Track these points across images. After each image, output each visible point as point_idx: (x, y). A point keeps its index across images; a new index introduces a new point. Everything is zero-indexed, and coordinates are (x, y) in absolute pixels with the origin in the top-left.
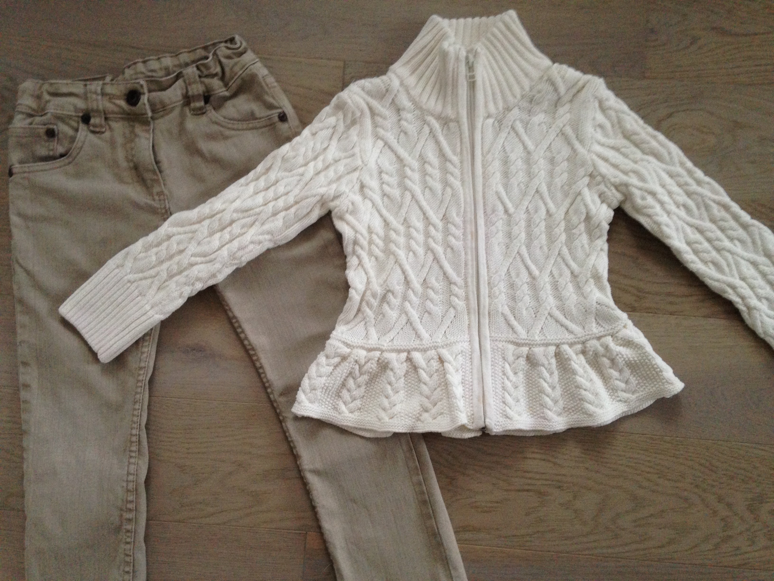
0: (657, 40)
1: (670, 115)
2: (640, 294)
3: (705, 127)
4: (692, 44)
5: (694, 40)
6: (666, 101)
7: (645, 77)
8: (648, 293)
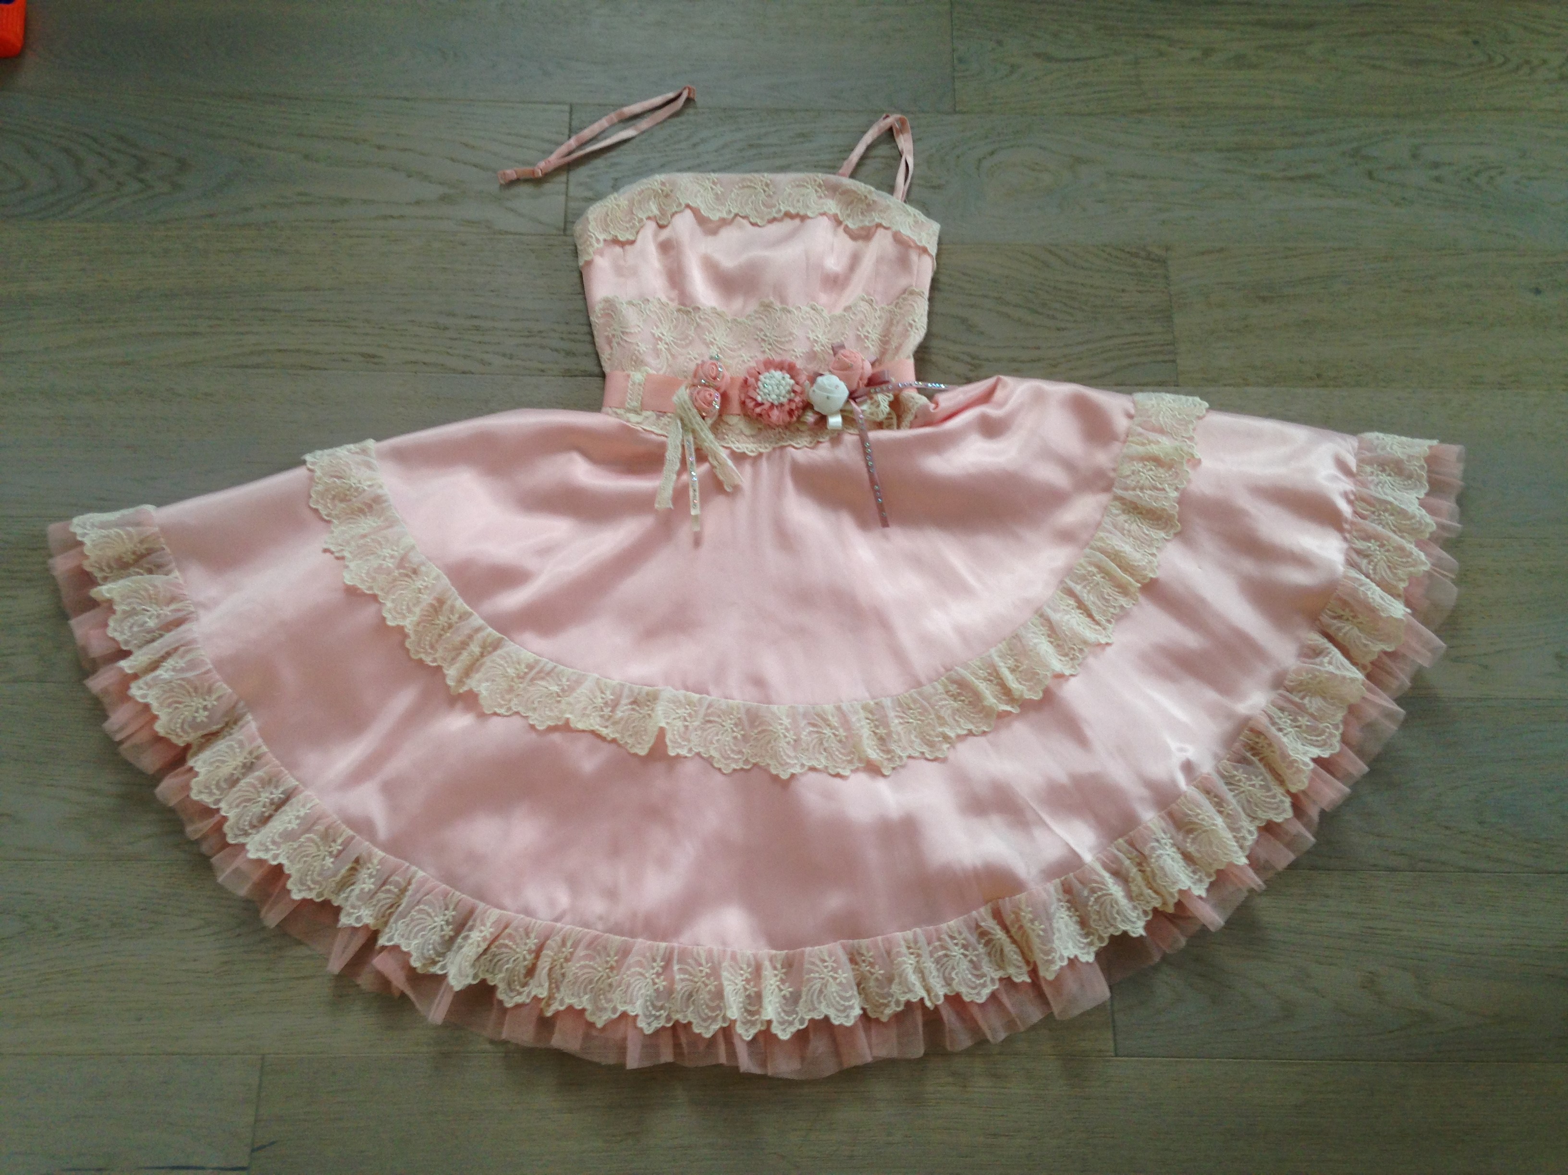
0: (967, 70)
1: (992, 153)
2: (977, 362)
3: (1037, 164)
4: (1012, 72)
5: (1013, 68)
6: (987, 137)
7: (955, 112)
8: (987, 360)
